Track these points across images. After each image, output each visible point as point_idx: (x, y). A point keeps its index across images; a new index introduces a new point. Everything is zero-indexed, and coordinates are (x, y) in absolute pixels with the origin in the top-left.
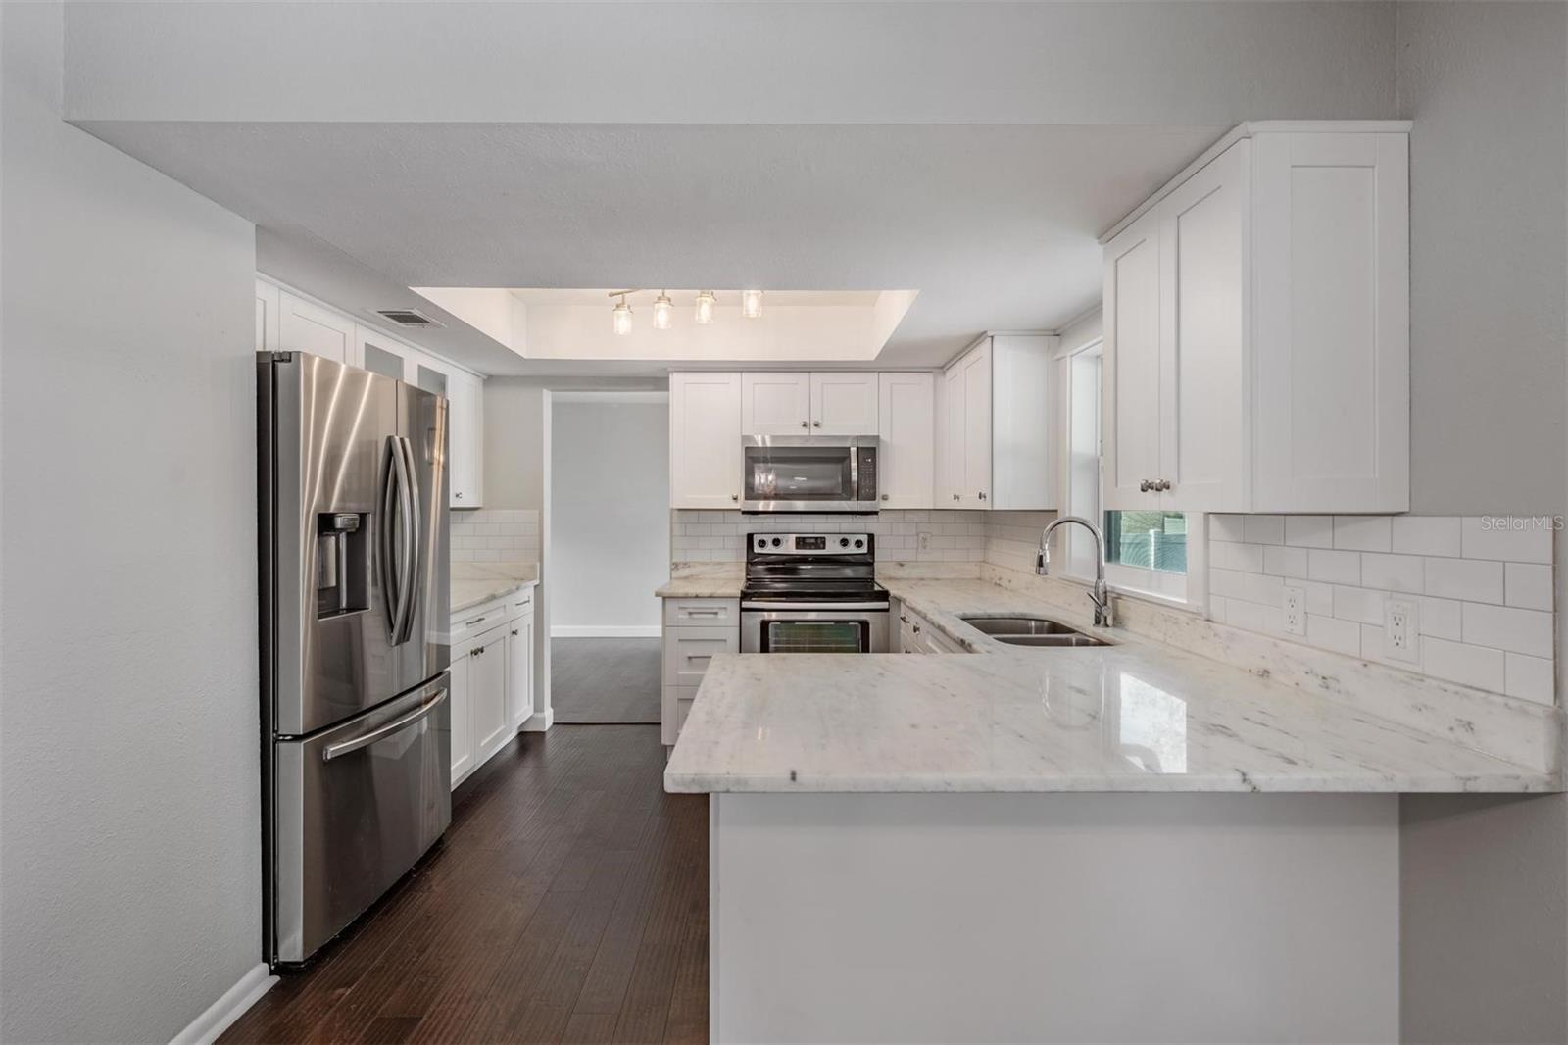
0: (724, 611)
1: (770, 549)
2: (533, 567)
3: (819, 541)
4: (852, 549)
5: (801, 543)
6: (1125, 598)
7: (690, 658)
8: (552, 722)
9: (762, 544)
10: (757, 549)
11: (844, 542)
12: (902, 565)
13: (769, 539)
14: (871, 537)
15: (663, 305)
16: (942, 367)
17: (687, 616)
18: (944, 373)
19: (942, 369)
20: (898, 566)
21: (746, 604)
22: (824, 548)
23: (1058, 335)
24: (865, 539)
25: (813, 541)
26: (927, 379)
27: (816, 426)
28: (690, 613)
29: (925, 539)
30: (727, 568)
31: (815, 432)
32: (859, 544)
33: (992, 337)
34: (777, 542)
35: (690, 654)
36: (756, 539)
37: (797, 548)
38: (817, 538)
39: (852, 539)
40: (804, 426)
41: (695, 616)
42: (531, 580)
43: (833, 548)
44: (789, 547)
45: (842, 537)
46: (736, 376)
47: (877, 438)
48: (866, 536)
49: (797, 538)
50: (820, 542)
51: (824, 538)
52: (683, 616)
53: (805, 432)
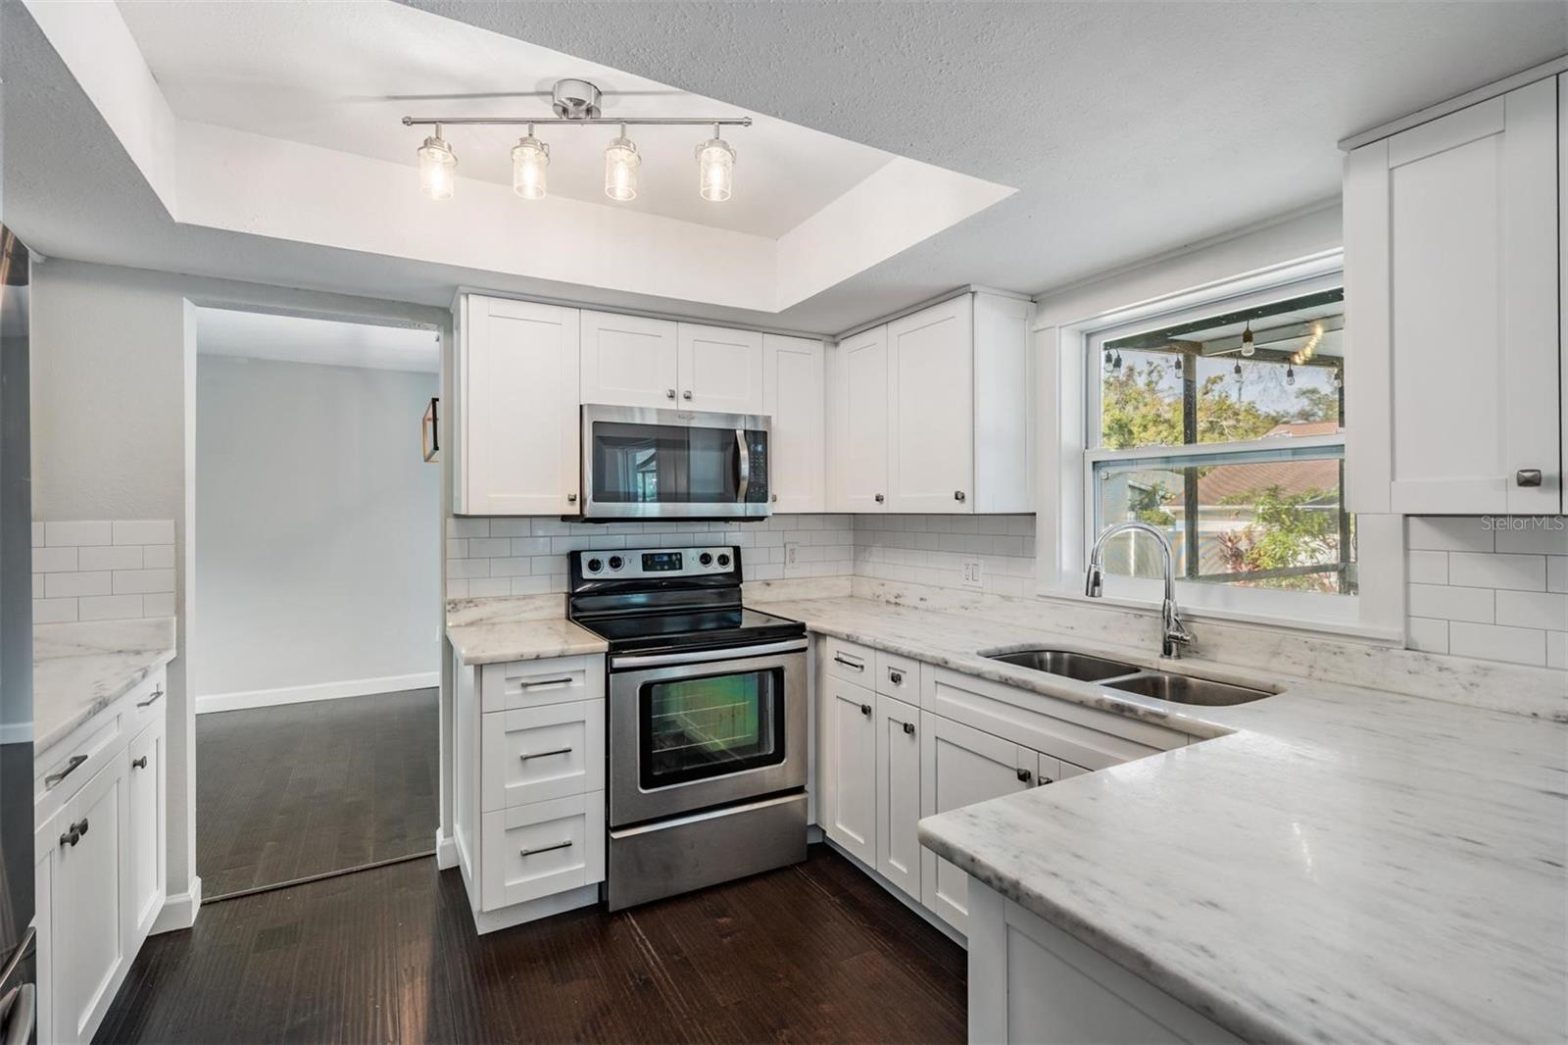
0: (581, 676)
1: (607, 572)
2: (162, 626)
3: (674, 558)
4: (715, 568)
5: (649, 562)
6: (1197, 620)
7: (525, 759)
8: (200, 901)
9: (595, 565)
10: (587, 574)
11: (706, 559)
12: (768, 585)
13: (605, 558)
14: (737, 550)
15: (530, 152)
16: (834, 336)
17: (519, 691)
18: (836, 344)
19: (834, 339)
20: (765, 586)
21: (618, 662)
22: (681, 568)
23: (1035, 302)
24: (729, 552)
25: (666, 558)
26: (817, 348)
27: (688, 398)
28: (525, 686)
29: (792, 551)
30: (538, 603)
31: (685, 406)
32: (723, 560)
33: (973, 293)
34: (615, 563)
35: (525, 753)
36: (585, 559)
37: (644, 570)
38: (670, 555)
39: (715, 553)
40: (672, 397)
41: (531, 689)
42: (159, 652)
43: (692, 567)
44: (633, 569)
45: (702, 551)
46: (572, 314)
47: (768, 419)
48: (732, 550)
49: (643, 555)
50: (675, 562)
51: (680, 554)
52: (514, 691)
53: (671, 405)
